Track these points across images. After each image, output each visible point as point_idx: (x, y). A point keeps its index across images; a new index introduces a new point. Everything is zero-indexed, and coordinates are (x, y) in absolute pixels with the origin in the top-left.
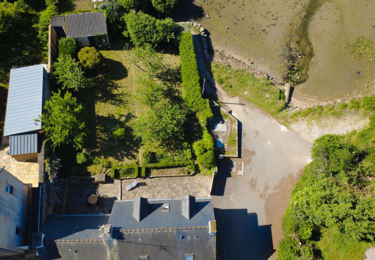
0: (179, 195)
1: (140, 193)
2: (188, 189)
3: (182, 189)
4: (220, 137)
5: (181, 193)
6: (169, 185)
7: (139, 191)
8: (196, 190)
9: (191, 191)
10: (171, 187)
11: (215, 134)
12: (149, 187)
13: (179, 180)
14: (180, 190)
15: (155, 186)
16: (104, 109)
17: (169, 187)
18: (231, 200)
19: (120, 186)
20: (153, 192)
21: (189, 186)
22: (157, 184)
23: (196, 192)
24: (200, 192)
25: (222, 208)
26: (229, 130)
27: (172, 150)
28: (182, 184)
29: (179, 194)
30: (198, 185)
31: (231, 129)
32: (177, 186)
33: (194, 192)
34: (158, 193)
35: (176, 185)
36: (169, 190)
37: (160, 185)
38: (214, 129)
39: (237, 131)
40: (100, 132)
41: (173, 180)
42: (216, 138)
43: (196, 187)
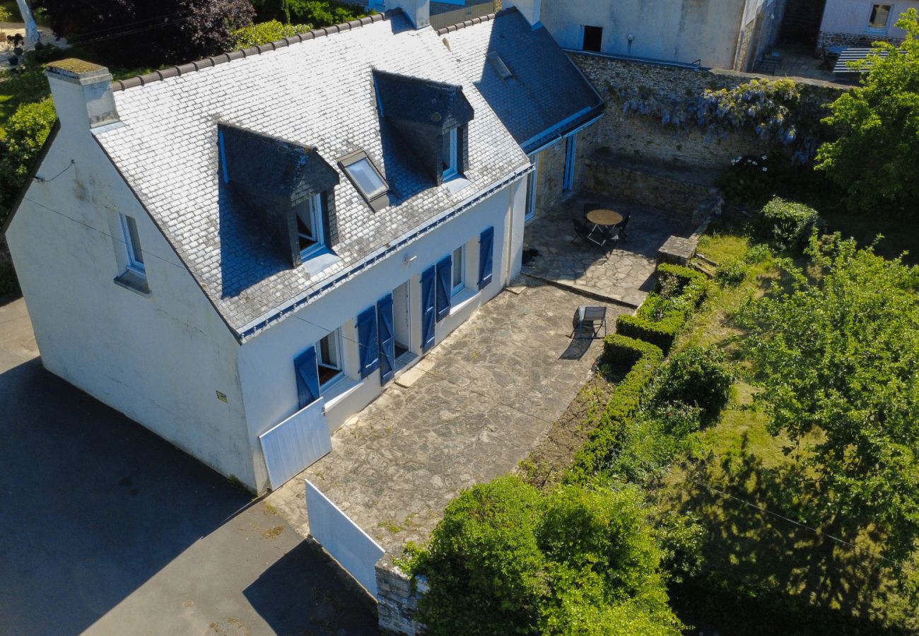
0: (428, 431)
1: (541, 332)
2: (421, 472)
3: (446, 451)
5: (430, 439)
6: (506, 418)
7: (552, 333)
8: (386, 499)
9: (409, 476)
10: (488, 422)
12: (551, 360)
13: (499, 462)
14: (450, 444)
15: (536, 378)
17: (495, 415)
18: (189, 613)
19: (618, 298)
20: (518, 363)
21: (437, 481)
22: (541, 386)
23: (379, 493)
24: (368, 506)
25: (200, 543)
28: (469, 461)
29: (435, 431)
30: (407, 523)
32: (479, 442)
33: (390, 484)
34: (495, 374)
35: (485, 439)
36: (484, 409)
37: (531, 394)
41: (516, 442)
43: (406, 504)
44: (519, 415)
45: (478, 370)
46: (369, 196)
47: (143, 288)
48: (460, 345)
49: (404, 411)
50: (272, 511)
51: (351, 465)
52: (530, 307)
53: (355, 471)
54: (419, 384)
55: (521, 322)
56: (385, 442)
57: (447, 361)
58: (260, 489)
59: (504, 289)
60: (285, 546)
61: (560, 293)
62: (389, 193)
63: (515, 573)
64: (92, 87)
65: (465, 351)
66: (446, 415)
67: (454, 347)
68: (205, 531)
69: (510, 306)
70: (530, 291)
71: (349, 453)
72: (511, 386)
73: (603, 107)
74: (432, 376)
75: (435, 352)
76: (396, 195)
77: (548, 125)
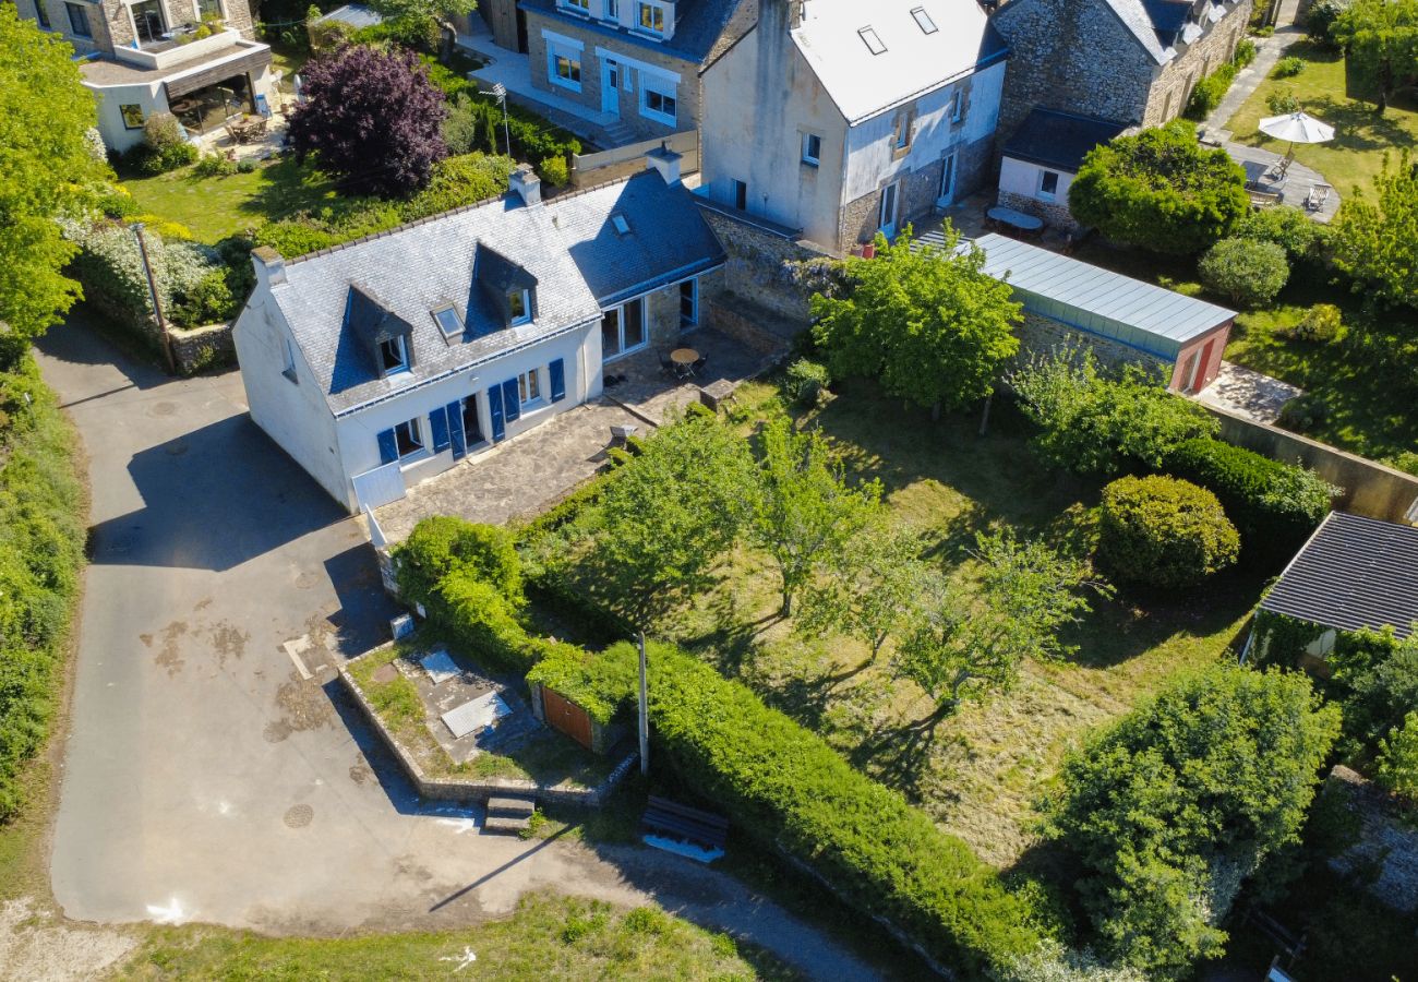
1: (586, 440)
4: (453, 686)
6: (524, 494)
7: (593, 442)
10: (511, 494)
11: (482, 685)
12: (579, 461)
15: (560, 471)
16: (929, 504)
17: (518, 490)
18: (292, 566)
20: (555, 459)
25: (310, 534)
26: (432, 727)
27: (595, 556)
31: (426, 734)
32: (498, 506)
34: (536, 464)
36: (513, 486)
37: (550, 481)
38: (501, 695)
39: (396, 744)
40: (851, 455)
42: (470, 675)
44: (533, 492)
45: (527, 461)
46: (447, 335)
47: (295, 381)
48: (526, 441)
49: (463, 480)
50: (357, 524)
51: (413, 506)
52: (593, 420)
53: (414, 510)
54: (481, 464)
55: (577, 431)
56: (441, 496)
57: (510, 452)
58: (353, 510)
59: (582, 404)
60: (357, 543)
61: (623, 413)
62: (464, 333)
63: (430, 557)
64: (272, 267)
65: (526, 446)
66: (488, 486)
67: (520, 442)
68: (315, 528)
69: (578, 418)
70: (600, 409)
71: (416, 500)
72: (540, 474)
73: (725, 258)
74: (494, 461)
75: (504, 444)
76: (470, 335)
77: (653, 275)
